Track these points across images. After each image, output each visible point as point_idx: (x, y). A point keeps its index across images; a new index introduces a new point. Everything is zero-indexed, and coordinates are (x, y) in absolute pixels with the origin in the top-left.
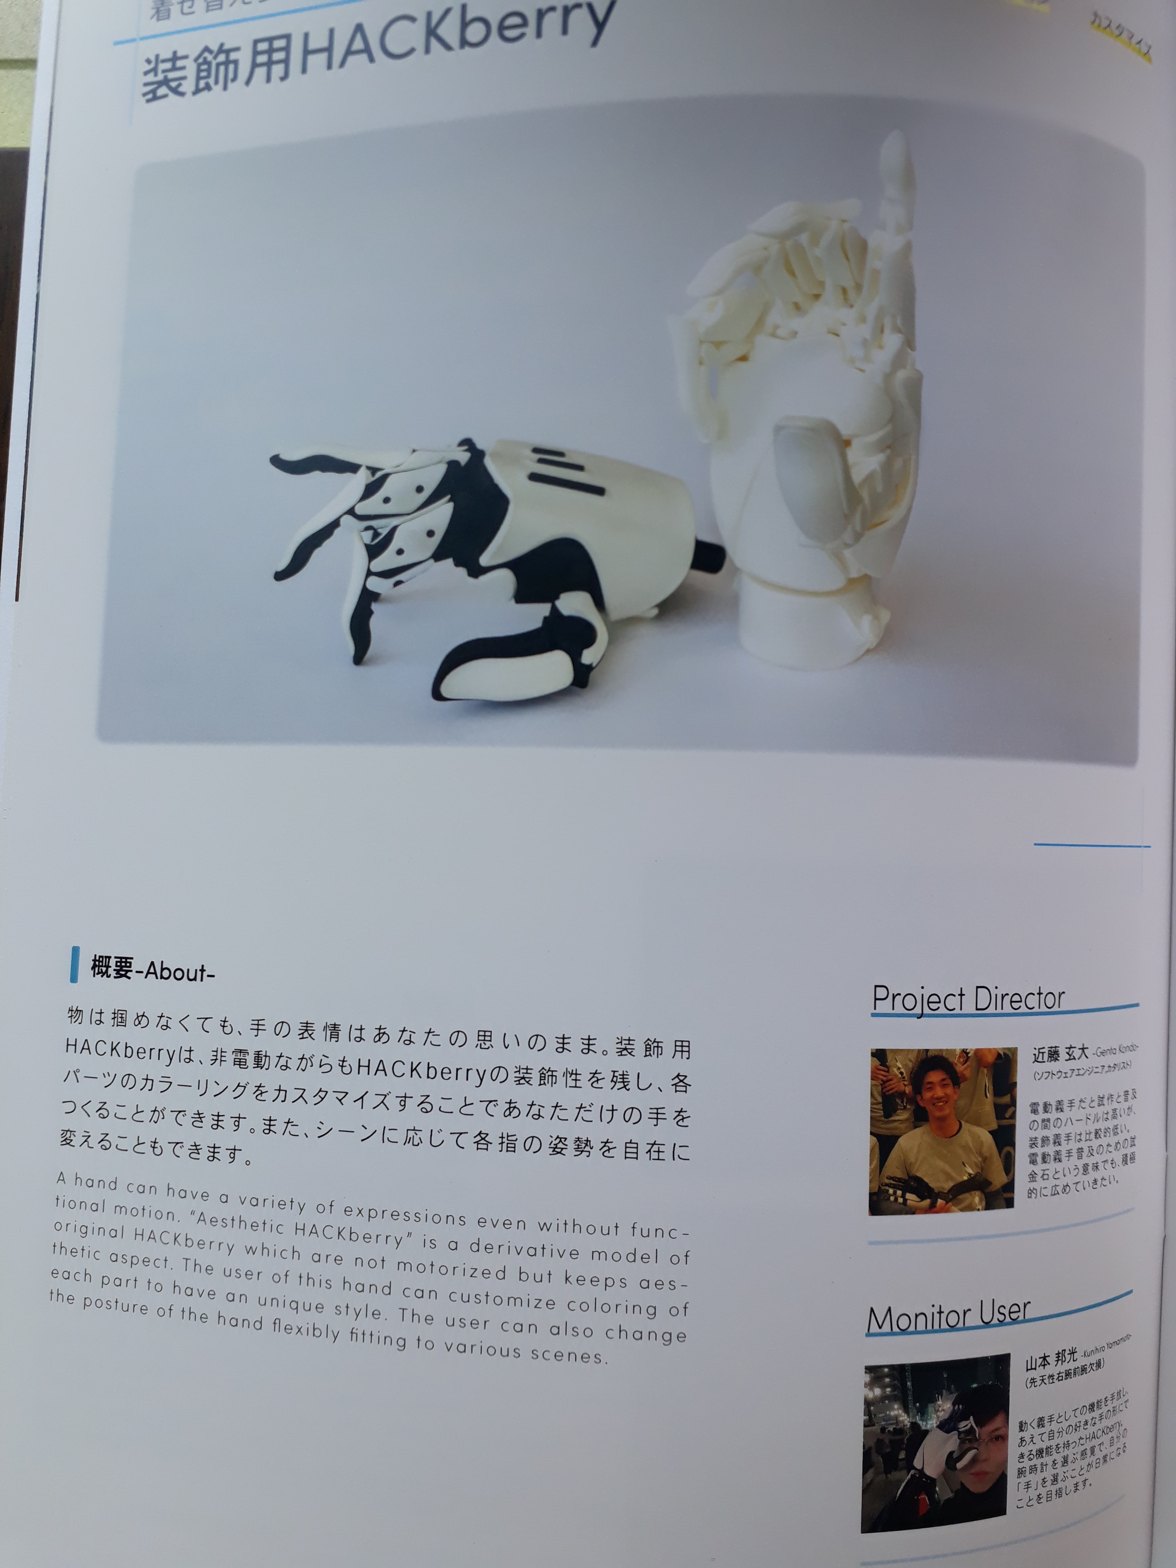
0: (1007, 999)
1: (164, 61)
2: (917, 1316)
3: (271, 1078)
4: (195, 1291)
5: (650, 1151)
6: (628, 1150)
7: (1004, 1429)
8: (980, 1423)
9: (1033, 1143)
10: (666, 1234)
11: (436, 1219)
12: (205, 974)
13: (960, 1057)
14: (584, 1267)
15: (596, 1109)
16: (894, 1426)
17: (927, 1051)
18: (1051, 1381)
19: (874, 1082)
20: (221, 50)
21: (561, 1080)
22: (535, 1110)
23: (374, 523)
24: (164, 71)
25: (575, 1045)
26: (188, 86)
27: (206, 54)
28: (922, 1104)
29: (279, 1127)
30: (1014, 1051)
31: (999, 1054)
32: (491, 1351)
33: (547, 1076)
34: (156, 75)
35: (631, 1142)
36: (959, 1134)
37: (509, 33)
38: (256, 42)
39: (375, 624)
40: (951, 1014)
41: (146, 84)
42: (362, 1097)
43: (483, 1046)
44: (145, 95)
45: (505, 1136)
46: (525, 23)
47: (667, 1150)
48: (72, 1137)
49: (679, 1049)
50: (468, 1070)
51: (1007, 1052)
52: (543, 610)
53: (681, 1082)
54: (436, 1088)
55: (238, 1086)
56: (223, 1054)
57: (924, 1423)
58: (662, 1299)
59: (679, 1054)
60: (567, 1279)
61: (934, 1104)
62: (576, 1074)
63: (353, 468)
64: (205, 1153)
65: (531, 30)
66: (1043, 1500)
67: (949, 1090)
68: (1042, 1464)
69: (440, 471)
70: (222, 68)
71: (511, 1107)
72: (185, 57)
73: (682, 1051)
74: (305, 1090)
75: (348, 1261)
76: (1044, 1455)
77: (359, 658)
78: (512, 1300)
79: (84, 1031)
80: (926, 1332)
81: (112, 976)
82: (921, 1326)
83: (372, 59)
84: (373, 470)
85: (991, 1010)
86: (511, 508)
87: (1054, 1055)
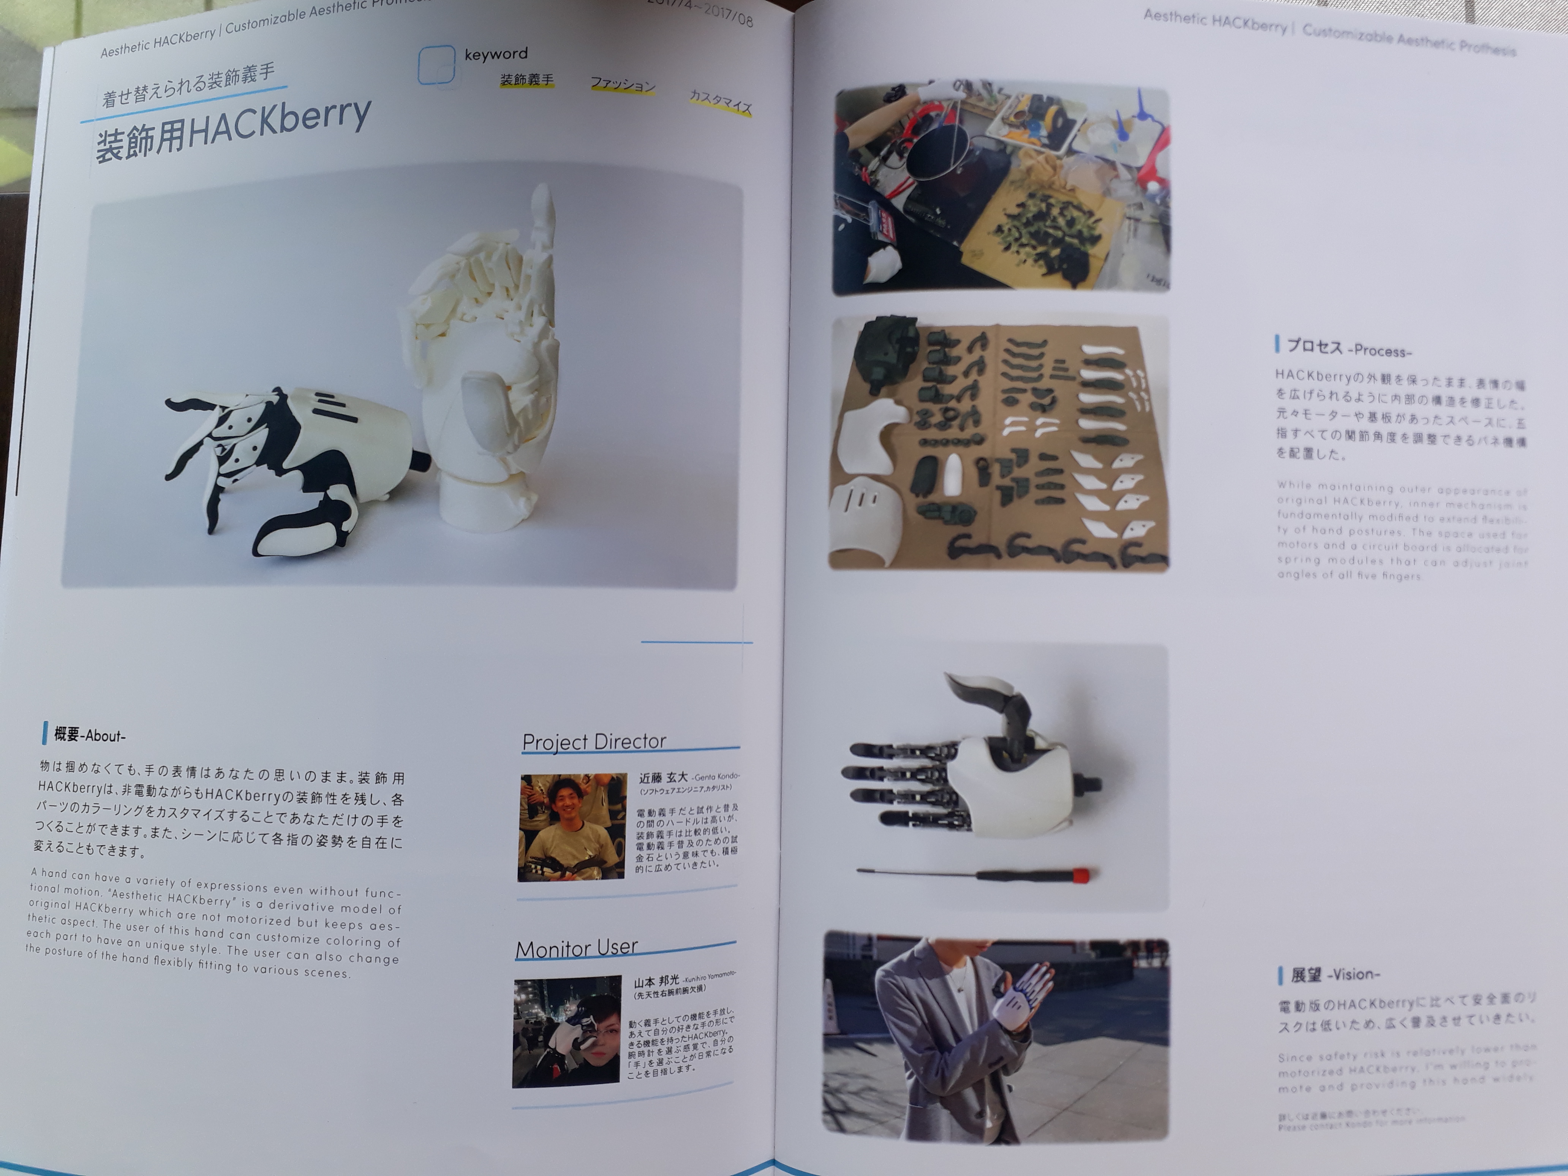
0: (619, 742)
1: (110, 135)
2: (551, 948)
3: (156, 802)
4: (110, 941)
5: (377, 843)
6: (364, 842)
7: (617, 1025)
8: (599, 1020)
9: (640, 836)
10: (387, 895)
11: (250, 888)
12: (120, 736)
13: (583, 780)
14: (337, 916)
15: (345, 817)
16: (535, 1020)
17: (560, 775)
18: (656, 996)
19: (523, 796)
20: (143, 129)
21: (324, 799)
22: (308, 819)
23: (222, 442)
24: (110, 142)
25: (334, 777)
26: (124, 153)
27: (135, 132)
28: (556, 810)
29: (160, 833)
30: (625, 776)
31: (613, 778)
32: (281, 971)
33: (316, 797)
34: (105, 145)
35: (366, 838)
36: (583, 829)
37: (309, 123)
38: (164, 124)
39: (221, 507)
40: (577, 751)
41: (99, 151)
42: (208, 813)
43: (279, 779)
44: (98, 158)
45: (291, 835)
46: (318, 117)
47: (388, 842)
48: (41, 845)
49: (397, 778)
50: (270, 795)
51: (619, 776)
52: (319, 496)
53: (397, 799)
54: (251, 806)
55: (138, 808)
56: (130, 788)
57: (557, 1019)
58: (384, 936)
59: (397, 781)
60: (326, 924)
61: (564, 810)
62: (334, 796)
63: (212, 407)
64: (118, 851)
65: (321, 120)
66: (651, 1075)
67: (576, 801)
68: (649, 1051)
69: (262, 407)
70: (144, 141)
71: (295, 817)
72: (123, 133)
73: (399, 780)
74: (175, 809)
75: (199, 917)
76: (651, 1044)
77: (211, 531)
78: (293, 939)
79: (50, 776)
80: (557, 958)
81: (67, 740)
82: (554, 955)
83: (230, 139)
84: (223, 408)
85: (607, 748)
86: (302, 431)
87: (657, 778)
